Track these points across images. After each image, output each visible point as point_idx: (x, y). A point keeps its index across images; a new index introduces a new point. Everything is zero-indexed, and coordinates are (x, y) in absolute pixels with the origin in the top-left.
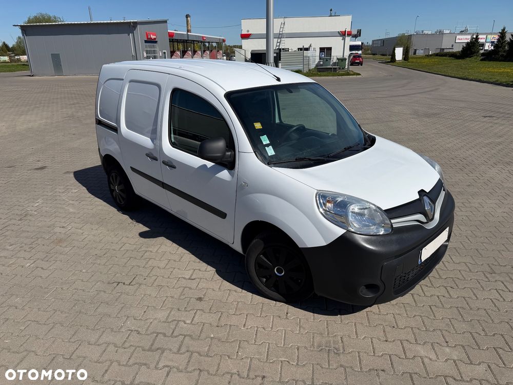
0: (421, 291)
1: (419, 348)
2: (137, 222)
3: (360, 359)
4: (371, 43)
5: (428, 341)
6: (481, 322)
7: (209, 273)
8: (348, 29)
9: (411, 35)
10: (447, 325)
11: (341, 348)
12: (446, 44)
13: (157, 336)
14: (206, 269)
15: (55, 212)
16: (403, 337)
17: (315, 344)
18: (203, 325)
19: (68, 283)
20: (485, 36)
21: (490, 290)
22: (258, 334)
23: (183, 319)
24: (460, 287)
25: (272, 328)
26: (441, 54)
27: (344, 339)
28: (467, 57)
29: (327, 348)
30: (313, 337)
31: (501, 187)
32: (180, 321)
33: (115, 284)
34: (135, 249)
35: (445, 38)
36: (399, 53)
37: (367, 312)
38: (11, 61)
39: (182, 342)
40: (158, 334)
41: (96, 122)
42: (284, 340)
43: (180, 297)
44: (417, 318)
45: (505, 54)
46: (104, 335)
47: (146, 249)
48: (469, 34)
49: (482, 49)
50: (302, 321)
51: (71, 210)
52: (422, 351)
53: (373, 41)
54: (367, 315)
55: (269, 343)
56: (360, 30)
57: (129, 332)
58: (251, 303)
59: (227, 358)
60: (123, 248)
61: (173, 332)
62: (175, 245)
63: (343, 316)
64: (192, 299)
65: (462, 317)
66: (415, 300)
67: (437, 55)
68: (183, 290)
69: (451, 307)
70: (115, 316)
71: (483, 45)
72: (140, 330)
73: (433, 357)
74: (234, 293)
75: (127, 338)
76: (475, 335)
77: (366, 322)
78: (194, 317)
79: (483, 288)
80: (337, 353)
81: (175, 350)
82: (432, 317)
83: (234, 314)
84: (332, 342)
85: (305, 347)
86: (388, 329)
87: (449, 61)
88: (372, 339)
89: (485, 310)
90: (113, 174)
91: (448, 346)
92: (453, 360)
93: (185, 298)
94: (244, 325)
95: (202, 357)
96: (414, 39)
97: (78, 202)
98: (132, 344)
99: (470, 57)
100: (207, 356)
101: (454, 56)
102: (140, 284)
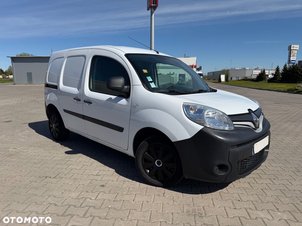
0: (254, 181)
1: (259, 212)
2: (65, 146)
3: (218, 220)
4: (207, 74)
5: (264, 208)
6: (298, 198)
7: (110, 172)
8: (195, 64)
9: (229, 70)
10: (275, 199)
11: (204, 213)
12: (248, 75)
13: (69, 207)
14: (109, 170)
15: (12, 141)
16: (247, 206)
17: (185, 211)
18: (104, 200)
19: (11, 177)
20: (268, 71)
21: (299, 180)
22: (144, 205)
23: (89, 197)
24: (280, 179)
25: (153, 202)
26: (246, 79)
27: (205, 208)
28: (260, 81)
29: (193, 213)
30: (183, 207)
31: (292, 131)
32: (87, 198)
33: (44, 178)
34: (61, 159)
35: (247, 72)
36: (223, 78)
37: (219, 192)
38: (4, 78)
39: (87, 210)
40: (70, 205)
41: (45, 85)
42: (162, 209)
43: (89, 184)
44: (254, 195)
45: (280, 79)
46: (30, 206)
47: (69, 160)
48: (260, 70)
49: (267, 78)
50: (175, 198)
51: (22, 140)
52: (261, 215)
53: (208, 73)
54: (220, 194)
55: (151, 211)
56: (201, 67)
57: (49, 205)
58: (139, 188)
59: (120, 220)
60: (53, 159)
61: (82, 204)
62: (88, 157)
63: (203, 195)
64: (97, 186)
65: (285, 195)
66: (251, 186)
67: (243, 80)
68: (91, 181)
69: (276, 190)
70: (40, 195)
71: (267, 76)
72: (57, 203)
73: (271, 218)
74: (127, 183)
75: (47, 208)
76: (296, 205)
77: (220, 198)
78: (97, 196)
79: (295, 179)
80: (200, 216)
81: (82, 215)
82: (264, 195)
83: (126, 194)
84: (197, 210)
85: (178, 213)
86: (235, 202)
87: (250, 82)
88: (225, 208)
89: (299, 191)
90: (53, 117)
91: (279, 211)
92: (285, 220)
93: (92, 185)
94: (134, 200)
95: (101, 220)
96: (230, 72)
97: (28, 137)
98: (50, 212)
99: (262, 81)
100: (105, 219)
101: (253, 80)
102: (62, 178)
